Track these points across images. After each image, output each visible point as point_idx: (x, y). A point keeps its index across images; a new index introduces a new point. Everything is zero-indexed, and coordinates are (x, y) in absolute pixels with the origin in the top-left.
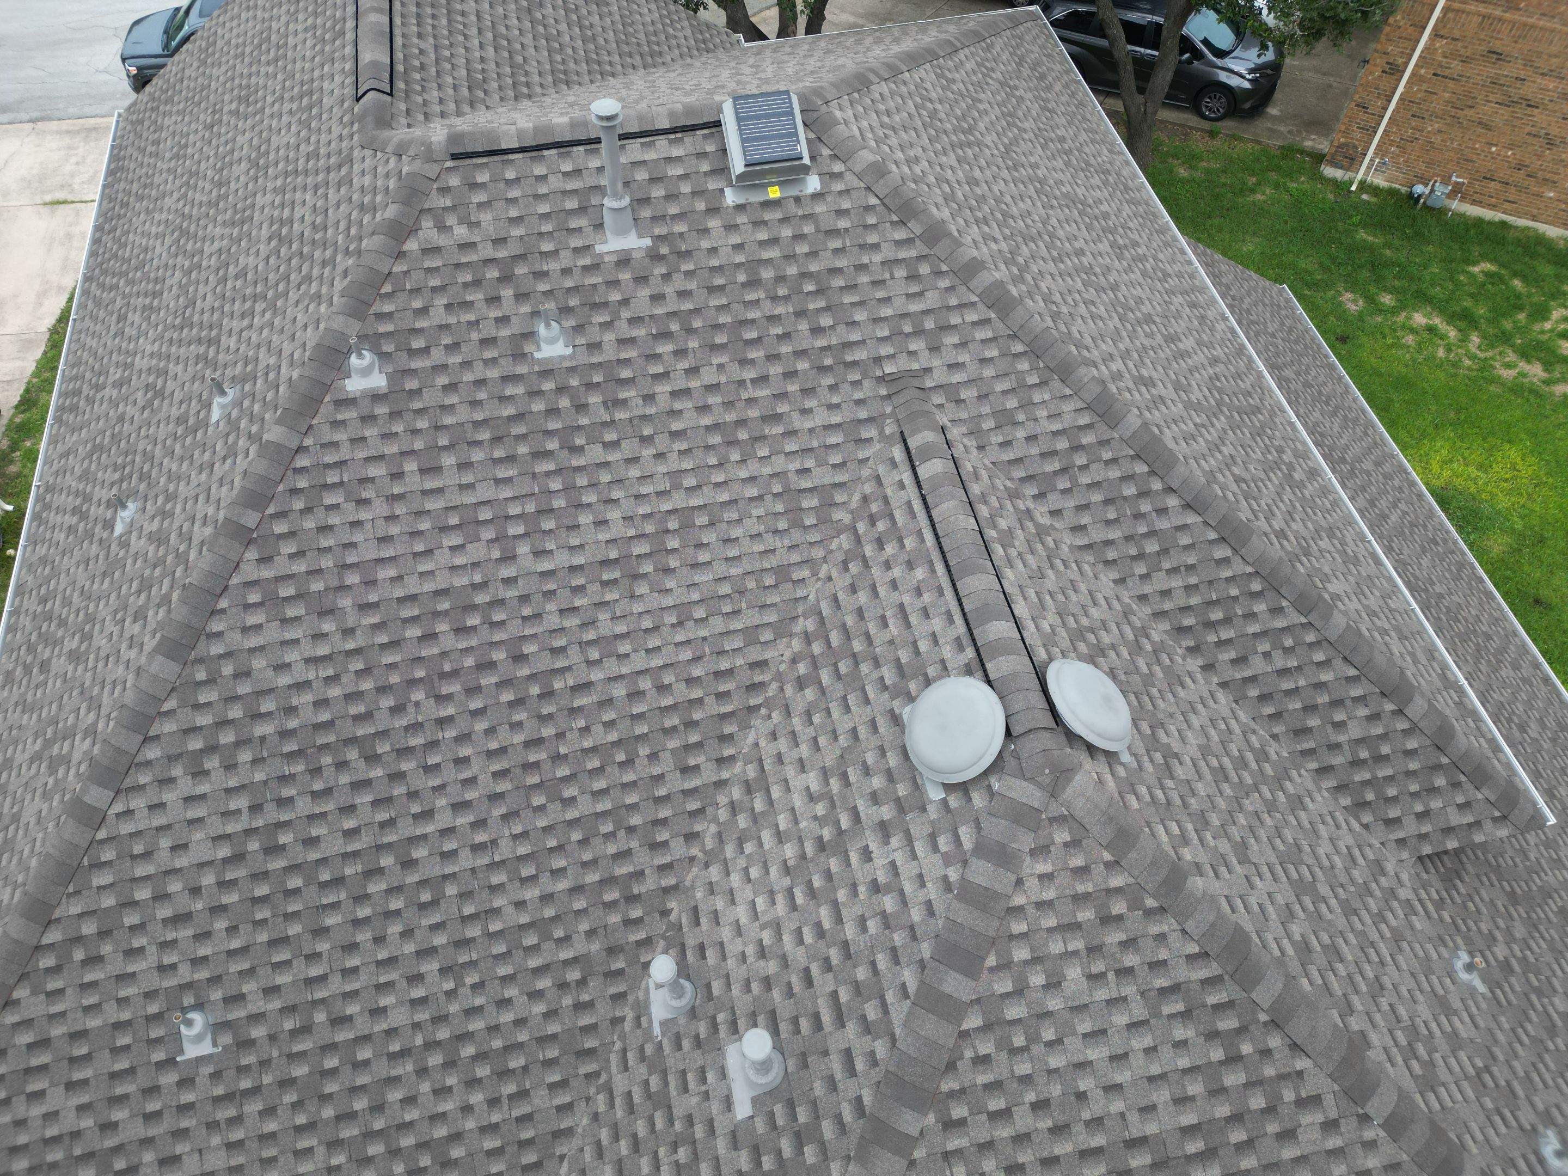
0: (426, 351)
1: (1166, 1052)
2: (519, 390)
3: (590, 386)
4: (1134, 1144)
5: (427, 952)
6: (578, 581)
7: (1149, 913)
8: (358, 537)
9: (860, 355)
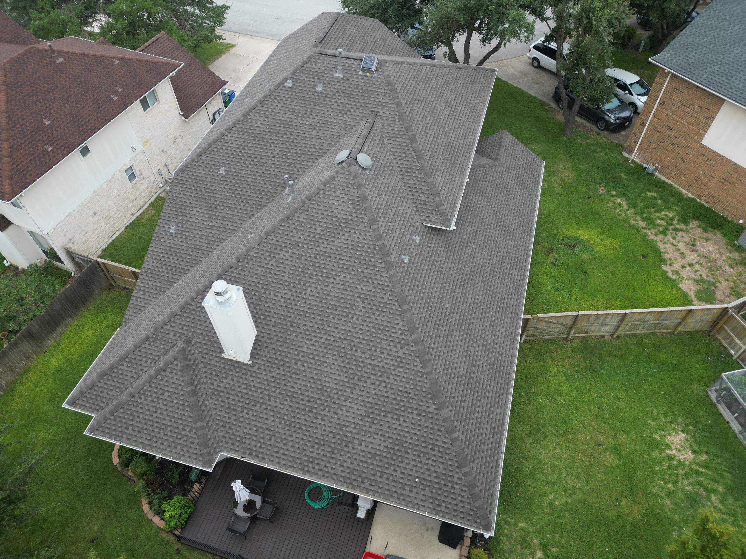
0: (300, 83)
1: (346, 207)
2: (311, 93)
3: (322, 96)
4: (335, 217)
5: (258, 172)
6: (306, 126)
7: (354, 188)
8: (276, 108)
9: (369, 106)
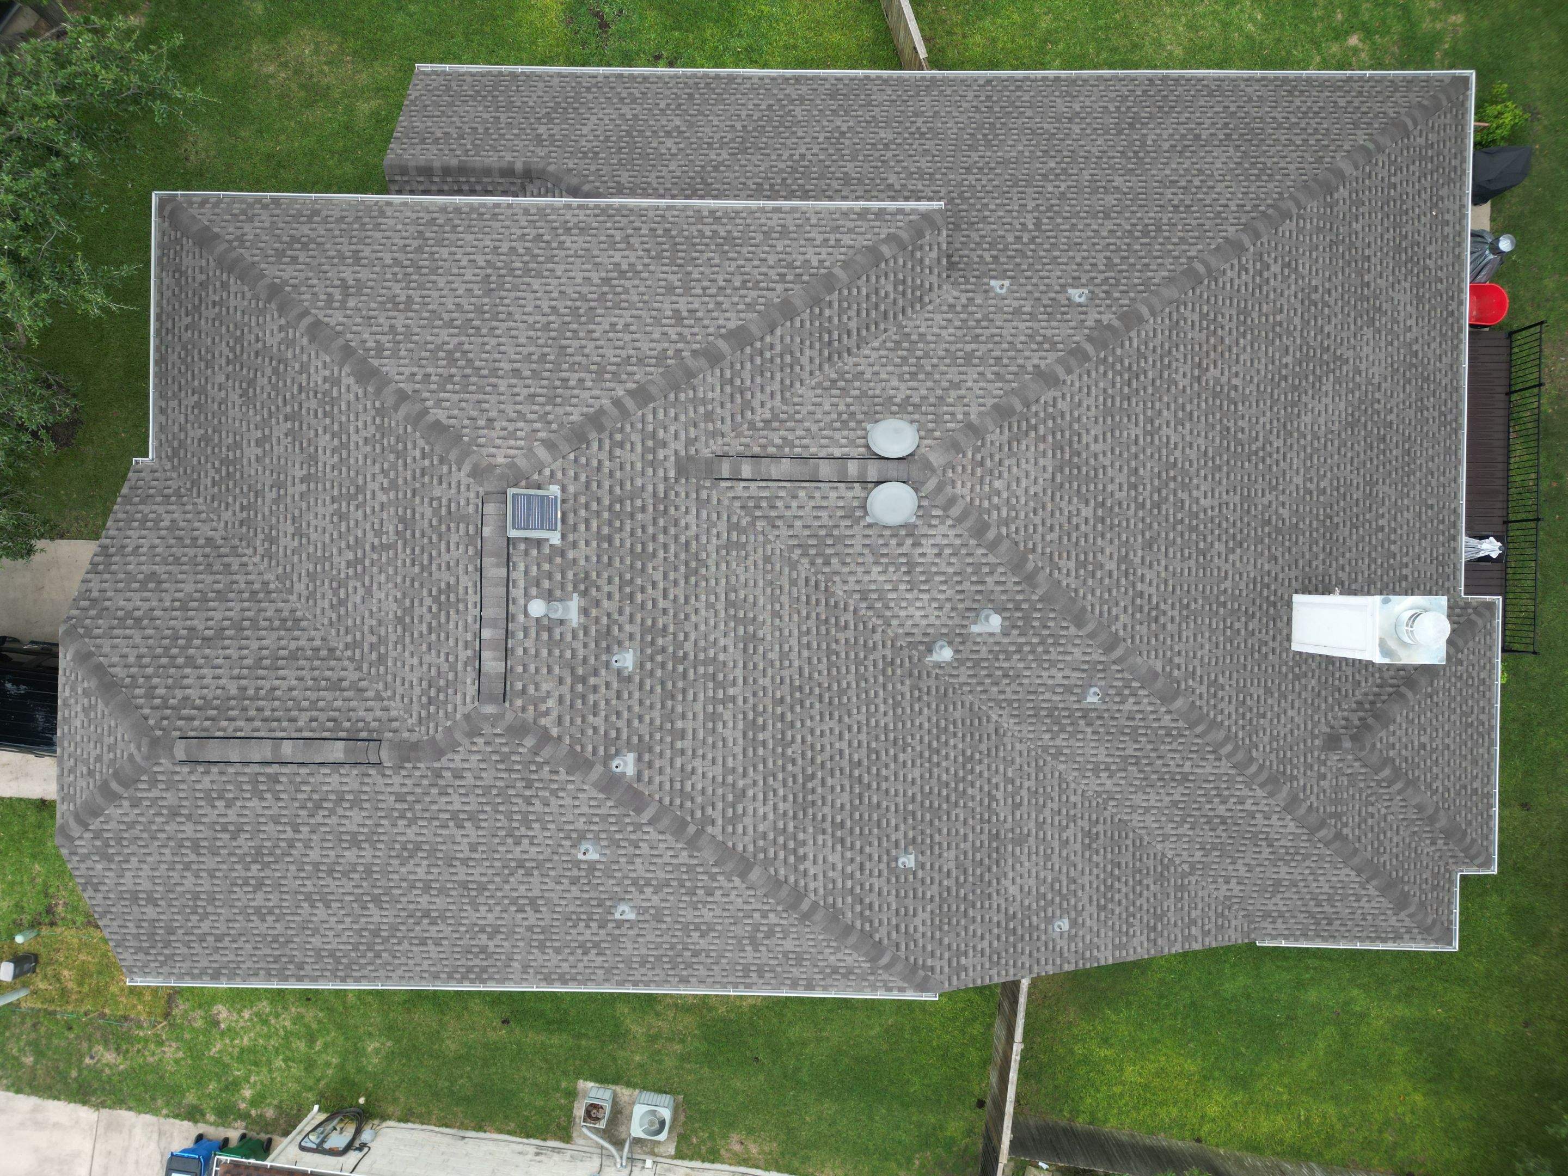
0: (618, 730)
1: (1028, 454)
2: (648, 682)
3: (653, 643)
5: (896, 758)
6: (751, 666)
8: (710, 775)
9: (661, 488)
